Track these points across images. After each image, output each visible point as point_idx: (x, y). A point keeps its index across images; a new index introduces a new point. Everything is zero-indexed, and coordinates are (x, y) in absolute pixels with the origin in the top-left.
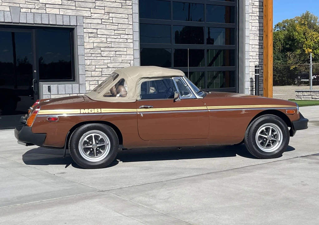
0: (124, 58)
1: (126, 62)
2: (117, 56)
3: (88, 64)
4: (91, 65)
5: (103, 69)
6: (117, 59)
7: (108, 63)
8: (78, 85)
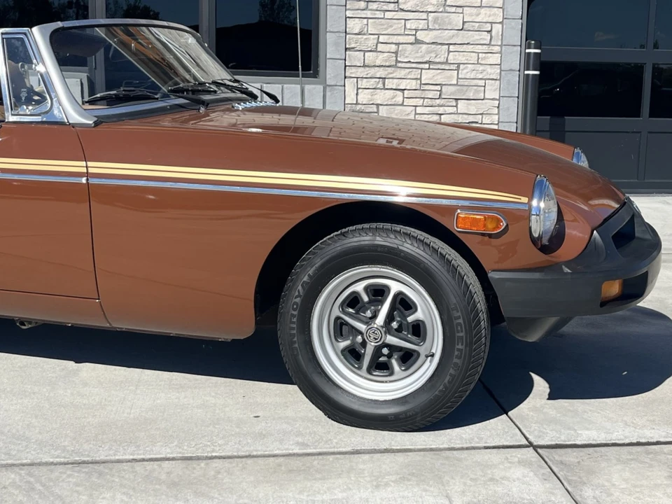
0: (471, 15)
1: (476, 29)
2: (449, 9)
3: (357, 31)
4: (364, 34)
5: (400, 46)
6: (447, 17)
7: (416, 30)
8: (322, 87)
